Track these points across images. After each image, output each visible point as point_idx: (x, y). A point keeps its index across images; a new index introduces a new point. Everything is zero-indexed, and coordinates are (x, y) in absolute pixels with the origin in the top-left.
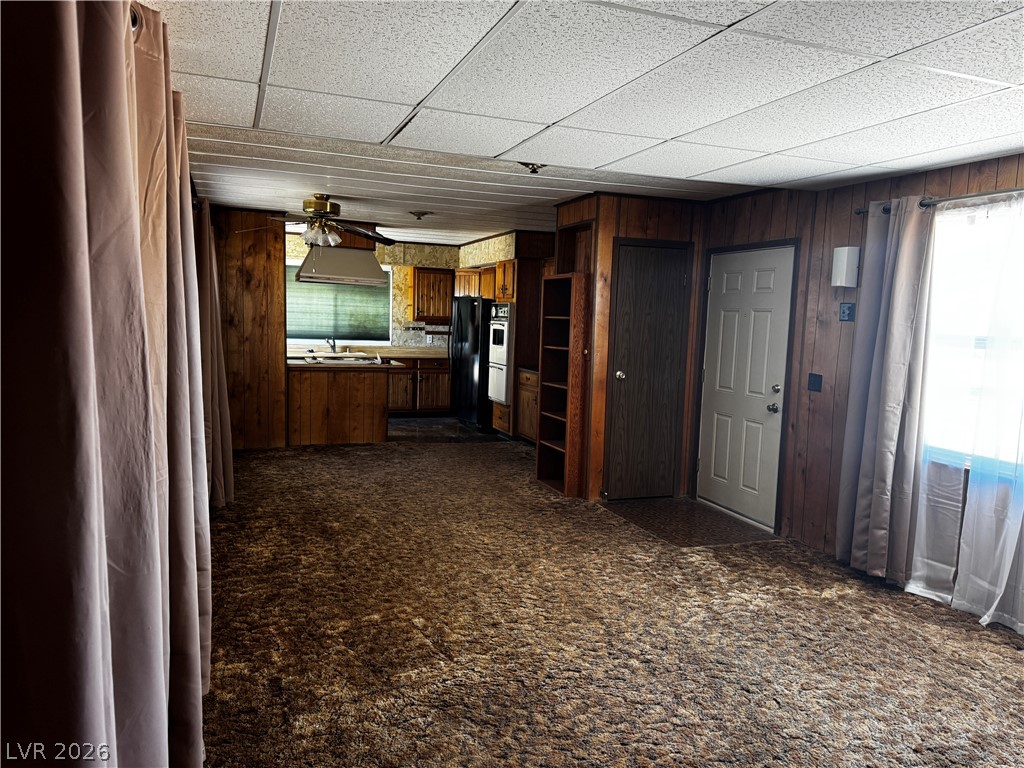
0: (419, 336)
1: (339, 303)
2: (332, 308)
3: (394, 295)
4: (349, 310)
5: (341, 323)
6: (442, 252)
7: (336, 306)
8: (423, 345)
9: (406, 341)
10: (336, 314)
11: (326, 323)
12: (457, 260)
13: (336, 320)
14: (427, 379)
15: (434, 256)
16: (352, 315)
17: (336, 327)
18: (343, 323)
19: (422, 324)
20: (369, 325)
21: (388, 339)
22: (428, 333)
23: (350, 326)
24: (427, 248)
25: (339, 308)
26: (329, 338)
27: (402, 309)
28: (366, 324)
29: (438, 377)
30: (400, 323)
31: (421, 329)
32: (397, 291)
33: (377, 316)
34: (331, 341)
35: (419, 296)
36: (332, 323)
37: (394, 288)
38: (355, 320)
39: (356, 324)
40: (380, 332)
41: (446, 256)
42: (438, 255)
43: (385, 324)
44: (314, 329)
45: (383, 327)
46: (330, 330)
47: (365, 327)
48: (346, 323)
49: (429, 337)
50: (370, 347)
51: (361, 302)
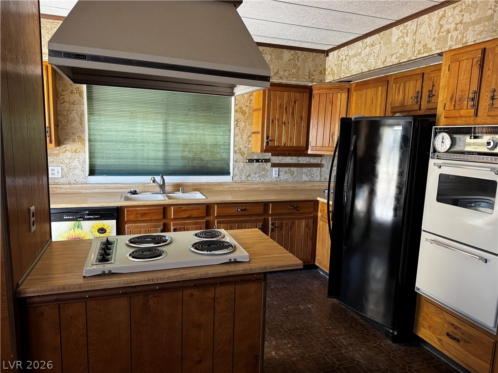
0: (264, 169)
1: (170, 130)
2: (161, 136)
3: (236, 121)
4: (181, 138)
5: (171, 155)
6: (305, 60)
7: (166, 134)
8: (267, 180)
9: (249, 176)
10: (166, 143)
11: (153, 154)
12: (323, 72)
13: (166, 151)
14: (281, 227)
15: (295, 65)
16: (185, 145)
17: (166, 159)
18: (175, 154)
19: (268, 155)
20: (206, 156)
21: (229, 174)
22: (274, 165)
23: (184, 158)
24: (287, 54)
25: (170, 137)
26: (157, 174)
27: (245, 137)
28: (202, 156)
29: (293, 224)
30: (242, 154)
31: (267, 161)
32: (240, 116)
33: (215, 145)
34: (158, 178)
35: (269, 121)
36: (161, 154)
37: (236, 111)
38: (189, 152)
39: (191, 155)
40: (218, 165)
41: (310, 65)
42: (299, 64)
43: (224, 156)
44: (140, 163)
45: (223, 159)
46: (159, 165)
47: (201, 160)
48: (179, 154)
49: (275, 169)
50: (208, 184)
51: (197, 128)
